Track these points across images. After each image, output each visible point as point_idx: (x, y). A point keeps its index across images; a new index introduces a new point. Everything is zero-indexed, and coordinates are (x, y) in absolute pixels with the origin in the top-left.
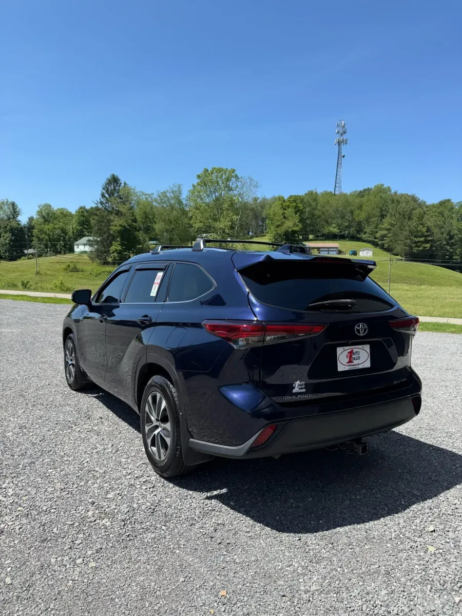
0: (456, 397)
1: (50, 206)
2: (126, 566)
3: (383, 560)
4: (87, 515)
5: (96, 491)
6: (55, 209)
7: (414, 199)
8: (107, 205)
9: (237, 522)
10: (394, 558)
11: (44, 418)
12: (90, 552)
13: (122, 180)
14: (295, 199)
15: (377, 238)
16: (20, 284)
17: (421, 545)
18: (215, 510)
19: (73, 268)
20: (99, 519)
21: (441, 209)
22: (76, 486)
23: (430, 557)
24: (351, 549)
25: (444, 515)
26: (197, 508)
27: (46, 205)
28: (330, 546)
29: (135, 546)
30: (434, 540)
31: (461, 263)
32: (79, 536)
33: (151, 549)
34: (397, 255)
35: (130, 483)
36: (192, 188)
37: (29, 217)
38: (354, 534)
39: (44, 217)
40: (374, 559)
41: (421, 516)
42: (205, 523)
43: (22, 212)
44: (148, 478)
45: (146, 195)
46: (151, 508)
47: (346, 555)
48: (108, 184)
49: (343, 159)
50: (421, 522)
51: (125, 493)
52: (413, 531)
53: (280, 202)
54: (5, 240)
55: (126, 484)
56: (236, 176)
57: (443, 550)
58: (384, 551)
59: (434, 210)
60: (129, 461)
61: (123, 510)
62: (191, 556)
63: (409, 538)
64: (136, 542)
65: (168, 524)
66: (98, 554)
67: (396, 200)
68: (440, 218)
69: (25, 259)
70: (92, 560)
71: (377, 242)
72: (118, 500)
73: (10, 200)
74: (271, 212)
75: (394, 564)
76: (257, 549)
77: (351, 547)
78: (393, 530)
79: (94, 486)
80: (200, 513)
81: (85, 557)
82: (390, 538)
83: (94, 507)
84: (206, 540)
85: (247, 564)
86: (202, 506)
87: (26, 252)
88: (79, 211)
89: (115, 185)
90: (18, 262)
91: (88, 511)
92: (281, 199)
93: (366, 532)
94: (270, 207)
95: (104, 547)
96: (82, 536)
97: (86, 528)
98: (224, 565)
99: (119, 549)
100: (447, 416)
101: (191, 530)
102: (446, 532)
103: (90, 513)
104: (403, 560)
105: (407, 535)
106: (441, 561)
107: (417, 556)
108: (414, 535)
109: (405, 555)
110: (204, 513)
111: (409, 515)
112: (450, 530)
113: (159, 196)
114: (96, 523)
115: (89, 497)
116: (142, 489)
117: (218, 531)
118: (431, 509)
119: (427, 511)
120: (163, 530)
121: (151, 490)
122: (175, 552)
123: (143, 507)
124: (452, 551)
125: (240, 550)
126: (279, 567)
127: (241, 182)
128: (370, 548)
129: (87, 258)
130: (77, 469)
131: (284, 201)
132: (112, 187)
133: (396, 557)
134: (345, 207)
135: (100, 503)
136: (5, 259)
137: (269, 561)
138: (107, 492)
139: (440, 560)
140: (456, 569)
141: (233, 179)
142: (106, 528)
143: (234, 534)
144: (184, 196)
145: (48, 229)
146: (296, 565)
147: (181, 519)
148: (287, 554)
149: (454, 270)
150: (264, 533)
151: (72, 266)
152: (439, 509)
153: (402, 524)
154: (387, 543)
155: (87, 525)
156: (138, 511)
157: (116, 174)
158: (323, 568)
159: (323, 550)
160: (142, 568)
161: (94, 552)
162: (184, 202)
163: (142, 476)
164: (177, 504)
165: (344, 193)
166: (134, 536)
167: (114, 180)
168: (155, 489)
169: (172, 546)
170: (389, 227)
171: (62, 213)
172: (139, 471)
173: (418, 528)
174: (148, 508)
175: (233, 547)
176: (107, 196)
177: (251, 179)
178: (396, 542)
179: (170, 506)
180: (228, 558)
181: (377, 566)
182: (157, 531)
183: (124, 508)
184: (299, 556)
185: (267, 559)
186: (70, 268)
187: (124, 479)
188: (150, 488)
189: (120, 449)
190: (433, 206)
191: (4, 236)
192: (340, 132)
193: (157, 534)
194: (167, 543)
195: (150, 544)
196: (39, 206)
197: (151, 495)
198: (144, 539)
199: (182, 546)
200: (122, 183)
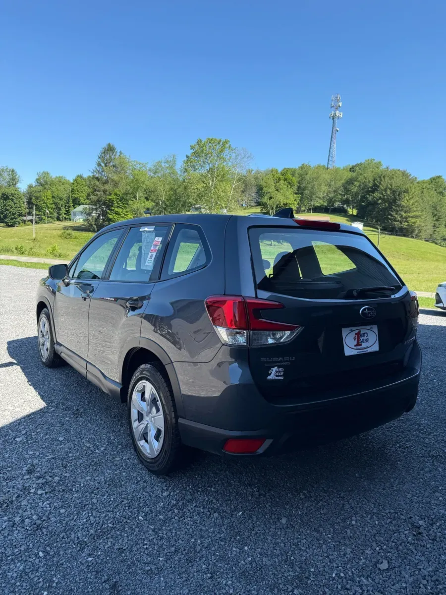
1: (48, 174)
6: (54, 177)
7: (406, 174)
8: (103, 174)
9: (138, 546)
14: (287, 172)
16: (14, 250)
18: (115, 527)
21: (431, 185)
27: (44, 173)
35: (26, 485)
36: (186, 159)
37: (29, 184)
39: (41, 185)
43: (22, 179)
44: (50, 479)
45: (140, 164)
46: (35, 524)
48: (103, 153)
49: (336, 133)
53: (273, 174)
55: (20, 486)
56: (230, 147)
59: (424, 186)
65: (49, 549)
67: (388, 175)
69: (24, 226)
73: (10, 167)
74: (264, 184)
86: (101, 522)
87: (25, 218)
88: (76, 180)
89: (111, 154)
110: (101, 532)
113: (154, 166)
116: (37, 494)
120: (39, 558)
121: (47, 496)
123: (27, 522)
127: (235, 153)
131: (277, 173)
132: (108, 156)
141: (227, 150)
143: (129, 567)
144: (178, 166)
150: (168, 565)
156: (18, 528)
157: (111, 143)
162: (179, 172)
163: (44, 476)
164: (72, 517)
165: (337, 167)
167: (110, 149)
168: (52, 495)
169: (41, 585)
171: (60, 181)
174: (33, 523)
176: (103, 165)
177: (245, 151)
182: (31, 560)
186: (66, 235)
187: (20, 479)
188: (46, 493)
190: (424, 182)
192: (335, 106)
193: (29, 563)
194: (36, 578)
195: (13, 581)
196: (38, 174)
197: (44, 504)
198: (9, 572)
199: (54, 585)
200: (118, 152)
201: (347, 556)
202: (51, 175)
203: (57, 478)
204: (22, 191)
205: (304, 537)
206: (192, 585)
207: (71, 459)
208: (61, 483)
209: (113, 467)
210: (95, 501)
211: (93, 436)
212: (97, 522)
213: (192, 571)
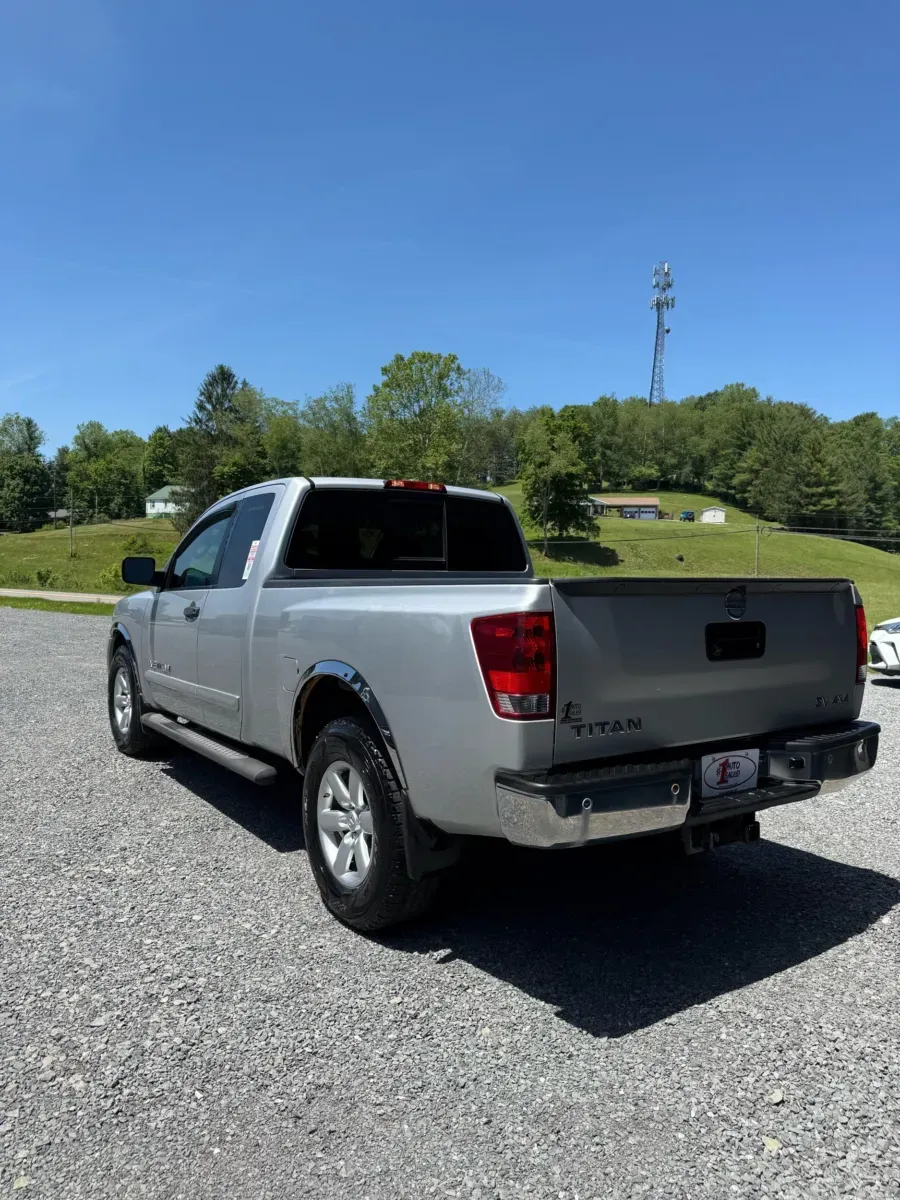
0: (863, 804)
1: (100, 427)
2: (95, 1185)
3: (663, 1172)
4: (39, 1064)
5: (72, 1011)
6: (111, 431)
7: (804, 412)
8: (210, 424)
9: (360, 1080)
10: (687, 1165)
11: (8, 849)
12: (22, 1154)
13: (239, 376)
14: (571, 413)
15: (734, 488)
16: (35, 577)
17: (749, 1136)
18: (316, 1053)
19: (141, 546)
20: (62, 1074)
21: (858, 431)
22: (32, 998)
23: (767, 1164)
24: (597, 1144)
25: (808, 1067)
26: (280, 1049)
27: (92, 426)
28: (553, 1137)
29: (126, 1138)
30: (781, 1123)
31: (897, 535)
32: (10, 1114)
33: (160, 1146)
34: (773, 520)
35: (151, 992)
36: (373, 393)
37: (60, 447)
38: (608, 1110)
39: (87, 448)
40: (643, 1168)
41: (758, 1067)
42: (291, 1084)
43: (46, 438)
44: (191, 981)
45: (283, 404)
46: (180, 1050)
47: (584, 1158)
48: (211, 384)
49: (666, 335)
50: (757, 1081)
51: (134, 1014)
52: (737, 1102)
53: (546, 418)
54: (13, 490)
55: (141, 994)
56: (459, 368)
57: (798, 1148)
58: (668, 1151)
59: (844, 434)
60: (160, 943)
61: (119, 1054)
62: (244, 1162)
63: (725, 1119)
64: (130, 1130)
65: (210, 1087)
66: (41, 1157)
67: (769, 414)
68: (855, 449)
69: (50, 530)
70: (23, 1173)
71: (733, 496)
72: (114, 1031)
73: (23, 415)
74: (527, 438)
75: (685, 1183)
76: (392, 1146)
77: (597, 1139)
78: (694, 1100)
79: (71, 1000)
80: (284, 1060)
81: (8, 1165)
82: (685, 1118)
83: (59, 1048)
84: (284, 1124)
85: (363, 1181)
86: (291, 1046)
87: (52, 514)
88: (154, 437)
89: (225, 386)
90: (37, 534)
91: (44, 1056)
92: (546, 413)
93: (636, 1105)
94: (526, 428)
95: (57, 1140)
96: (17, 1115)
97: (30, 1095)
98: (311, 1184)
99: (91, 1145)
100: (841, 843)
101: (257, 1101)
102: (807, 1106)
103: (46, 1062)
104: (705, 1173)
105: (723, 1113)
106: (790, 1175)
107: (738, 1163)
108: (737, 1111)
109: (713, 1158)
110: (293, 1060)
111: (734, 1065)
112: (817, 1100)
113: (311, 408)
114: (55, 1083)
115: (53, 1024)
116: (173, 1004)
117: (314, 1102)
118: (780, 1052)
119: (774, 1055)
120: (196, 1100)
121: (191, 1007)
122: (212, 1152)
123: (165, 1047)
124: (817, 1149)
125: (354, 1147)
126: (432, 1190)
127: (469, 379)
128: (640, 1144)
129: (171, 527)
130: (45, 959)
131: (553, 416)
132: (219, 391)
133: (692, 1164)
134: (670, 428)
135: (74, 1038)
136: (11, 529)
137: (411, 1176)
138: (95, 1014)
139: (787, 1172)
140: (820, 1194)
141: (453, 375)
142: (72, 1095)
143: (348, 1111)
144: (359, 407)
145: (96, 471)
146: (470, 1184)
147: (240, 1074)
148: (455, 1158)
149: (885, 549)
150: (414, 1107)
151: (140, 542)
152: (800, 1051)
153: (717, 1086)
154: (677, 1130)
155: (34, 1088)
156: (152, 1057)
157: (226, 365)
158: (529, 1192)
159: (535, 1148)
160: (129, 1189)
161: (34, 1151)
162: (360, 419)
163: (179, 977)
164: (240, 1039)
165: (670, 401)
166: (128, 1113)
167: (224, 377)
168: (199, 1006)
169: (207, 1138)
170: (757, 466)
171: (123, 441)
172: (175, 965)
173: (749, 1095)
174: (175, 1048)
175: (339, 1141)
176: (209, 407)
177: (489, 375)
178: (697, 1129)
179: (222, 1045)
180: (324, 1168)
181: (647, 1187)
182: (182, 1103)
183: (123, 1049)
184: (481, 1162)
185: (408, 1170)
186: (136, 546)
187: (138, 982)
188: (189, 1003)
189: (147, 915)
190: (842, 425)
191: (9, 485)
192: (661, 285)
193: (180, 1109)
194: (197, 1131)
195: (160, 1134)
196: (78, 427)
197: (189, 1020)
198: (149, 1121)
199: (229, 1138)
200: (239, 382)
201: (713, 1087)
202: (104, 429)
203: (202, 981)
204: (47, 461)
205: (639, 1060)
206: (457, 1134)
207: (220, 948)
208: (211, 987)
209: (297, 961)
210: (274, 1014)
211: (253, 913)
212: (285, 1045)
213: (455, 1114)
